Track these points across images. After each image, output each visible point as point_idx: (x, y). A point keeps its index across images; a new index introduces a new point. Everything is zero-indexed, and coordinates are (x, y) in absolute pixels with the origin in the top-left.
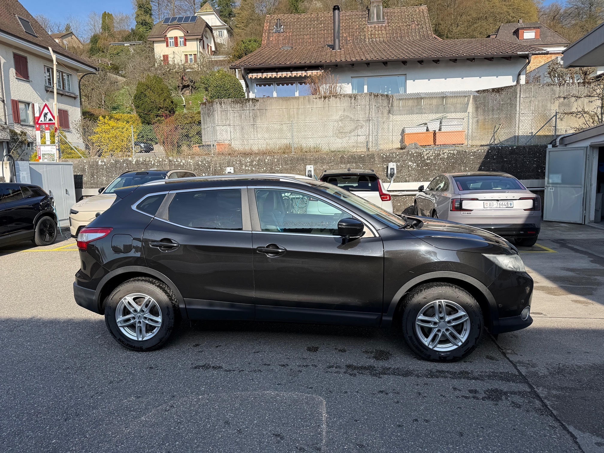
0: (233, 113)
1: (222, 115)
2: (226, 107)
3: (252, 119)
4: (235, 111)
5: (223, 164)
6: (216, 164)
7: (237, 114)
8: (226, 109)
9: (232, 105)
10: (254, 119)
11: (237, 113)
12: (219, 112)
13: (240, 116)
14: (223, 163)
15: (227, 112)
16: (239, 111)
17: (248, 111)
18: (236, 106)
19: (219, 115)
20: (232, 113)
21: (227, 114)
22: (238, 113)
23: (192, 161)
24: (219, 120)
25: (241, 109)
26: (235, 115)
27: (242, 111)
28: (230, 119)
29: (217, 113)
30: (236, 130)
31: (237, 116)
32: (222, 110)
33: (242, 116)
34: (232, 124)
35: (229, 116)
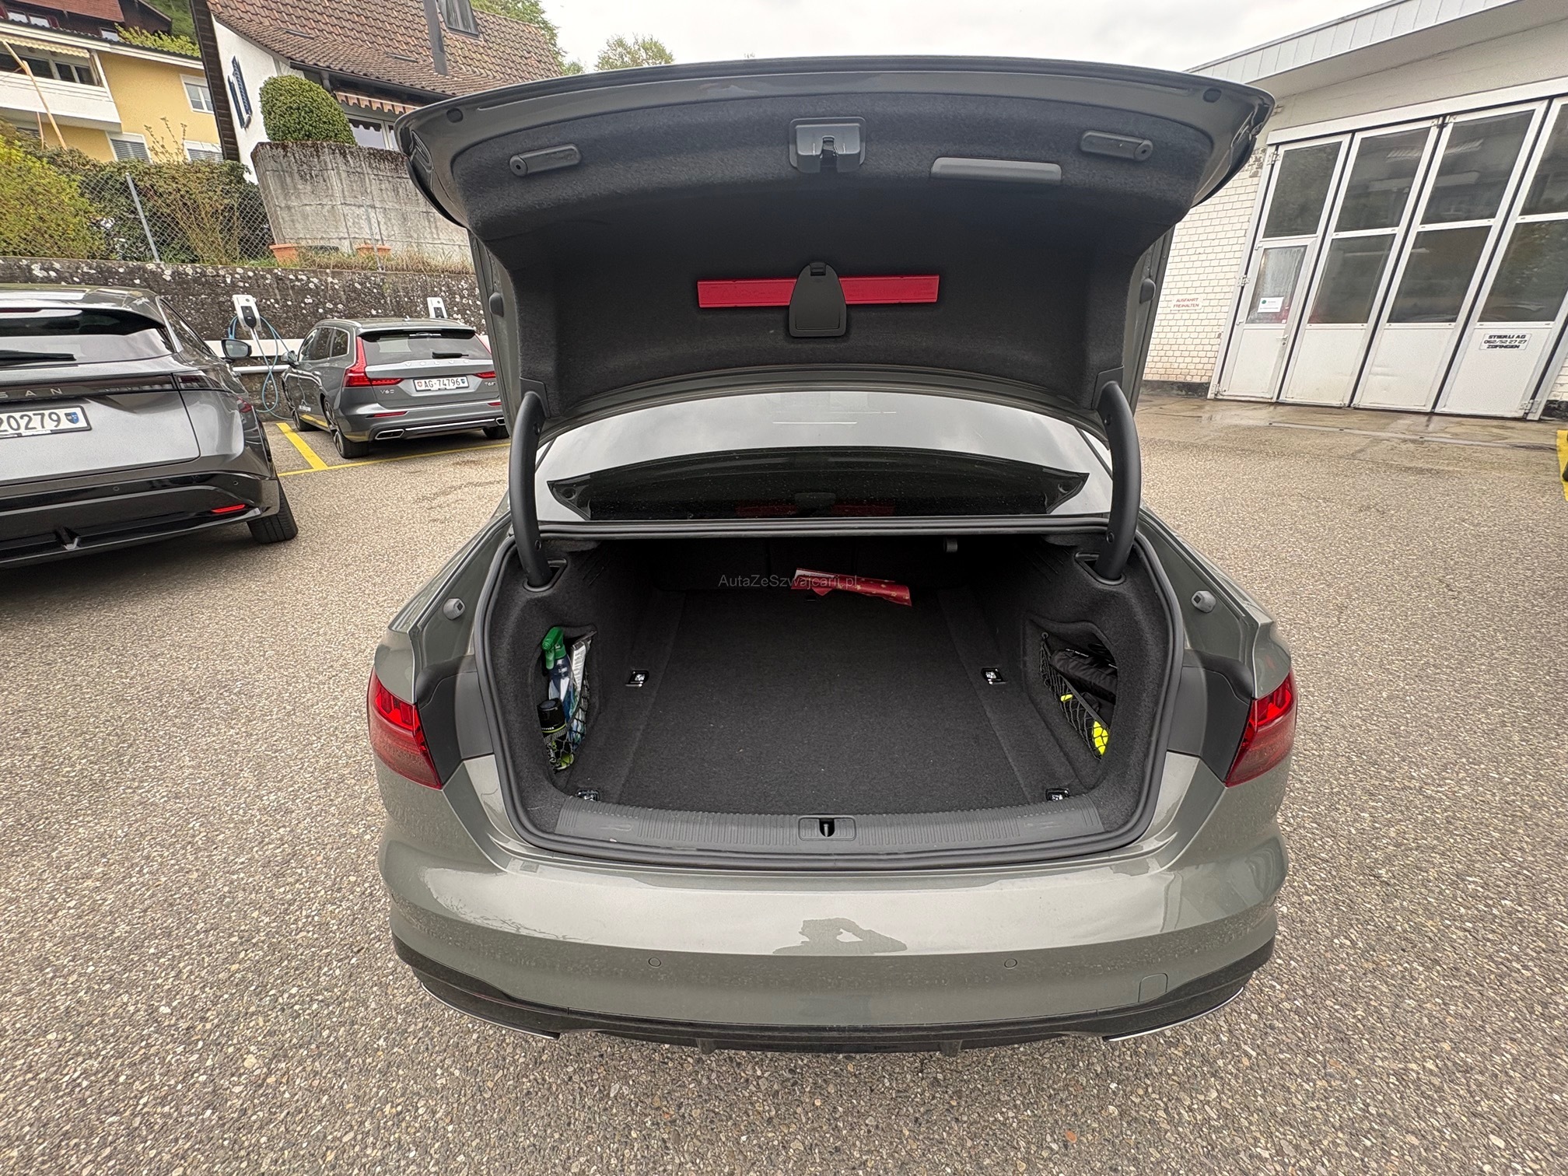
1: (350, 181)
2: (357, 165)
4: (381, 178)
5: (412, 290)
6: (396, 291)
7: (387, 184)
8: (358, 170)
11: (386, 182)
12: (344, 175)
13: (396, 190)
14: (412, 288)
15: (361, 175)
16: (390, 179)
18: (382, 167)
19: (343, 181)
20: (374, 181)
21: (363, 181)
22: (389, 182)
23: (336, 281)
24: (346, 193)
26: (383, 186)
27: (399, 180)
28: (371, 192)
29: (339, 174)
30: (390, 220)
31: (387, 189)
32: (351, 170)
33: (400, 190)
34: (378, 205)
35: (368, 185)
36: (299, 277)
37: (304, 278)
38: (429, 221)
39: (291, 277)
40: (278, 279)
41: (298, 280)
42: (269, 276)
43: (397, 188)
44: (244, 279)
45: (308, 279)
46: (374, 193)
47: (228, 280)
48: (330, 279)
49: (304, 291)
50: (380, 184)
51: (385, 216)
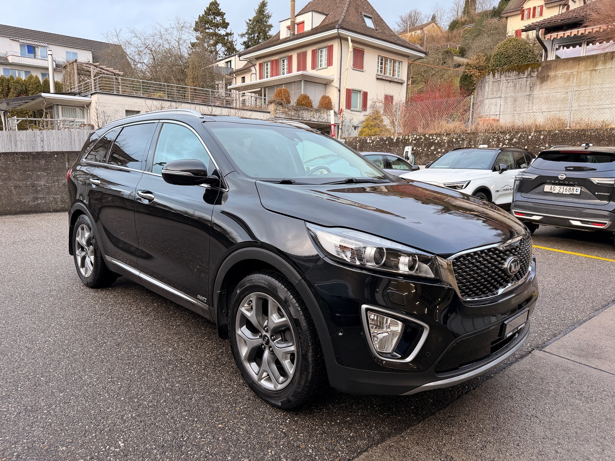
0: (507, 83)
1: (493, 86)
2: (499, 77)
3: (528, 89)
4: (509, 81)
7: (511, 84)
8: (499, 79)
9: (507, 73)
10: (531, 87)
11: (511, 82)
12: (491, 83)
13: (515, 86)
15: (499, 82)
16: (514, 80)
17: (525, 79)
18: (512, 75)
19: (490, 87)
20: (505, 83)
21: (499, 85)
22: (513, 82)
23: (446, 138)
24: (489, 93)
25: (517, 77)
26: (509, 85)
27: (519, 80)
28: (502, 90)
29: (489, 84)
30: (507, 103)
31: (510, 86)
32: (494, 80)
33: (517, 86)
34: (503, 96)
35: (501, 86)
36: (433, 137)
37: (435, 137)
38: (529, 100)
39: (431, 138)
40: (426, 139)
41: (433, 139)
42: (423, 138)
43: (516, 84)
44: (416, 139)
45: (437, 138)
46: (503, 90)
47: (410, 141)
48: (444, 138)
49: (433, 143)
50: (508, 84)
51: (505, 100)
